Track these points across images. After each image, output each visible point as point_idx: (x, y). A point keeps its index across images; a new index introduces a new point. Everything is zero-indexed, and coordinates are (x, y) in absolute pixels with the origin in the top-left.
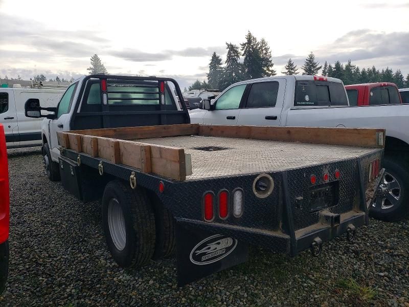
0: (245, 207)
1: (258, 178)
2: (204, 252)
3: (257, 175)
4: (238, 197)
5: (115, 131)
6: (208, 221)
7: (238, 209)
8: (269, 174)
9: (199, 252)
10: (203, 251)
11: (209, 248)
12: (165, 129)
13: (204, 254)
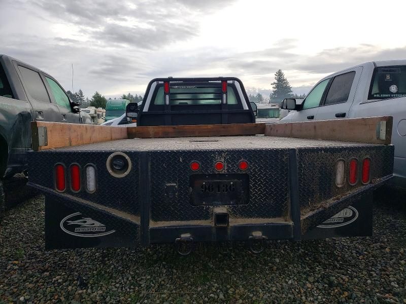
0: (99, 184)
1: (112, 155)
2: (78, 224)
3: (111, 153)
4: (91, 173)
5: (174, 128)
6: (59, 191)
7: (91, 185)
8: (126, 152)
9: (71, 223)
10: (76, 222)
11: (85, 222)
12: (224, 127)
13: (79, 226)
